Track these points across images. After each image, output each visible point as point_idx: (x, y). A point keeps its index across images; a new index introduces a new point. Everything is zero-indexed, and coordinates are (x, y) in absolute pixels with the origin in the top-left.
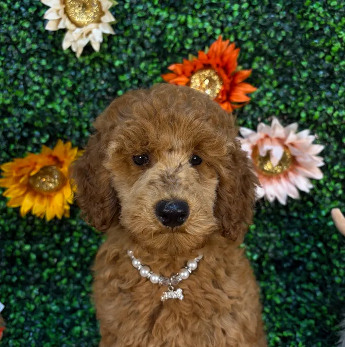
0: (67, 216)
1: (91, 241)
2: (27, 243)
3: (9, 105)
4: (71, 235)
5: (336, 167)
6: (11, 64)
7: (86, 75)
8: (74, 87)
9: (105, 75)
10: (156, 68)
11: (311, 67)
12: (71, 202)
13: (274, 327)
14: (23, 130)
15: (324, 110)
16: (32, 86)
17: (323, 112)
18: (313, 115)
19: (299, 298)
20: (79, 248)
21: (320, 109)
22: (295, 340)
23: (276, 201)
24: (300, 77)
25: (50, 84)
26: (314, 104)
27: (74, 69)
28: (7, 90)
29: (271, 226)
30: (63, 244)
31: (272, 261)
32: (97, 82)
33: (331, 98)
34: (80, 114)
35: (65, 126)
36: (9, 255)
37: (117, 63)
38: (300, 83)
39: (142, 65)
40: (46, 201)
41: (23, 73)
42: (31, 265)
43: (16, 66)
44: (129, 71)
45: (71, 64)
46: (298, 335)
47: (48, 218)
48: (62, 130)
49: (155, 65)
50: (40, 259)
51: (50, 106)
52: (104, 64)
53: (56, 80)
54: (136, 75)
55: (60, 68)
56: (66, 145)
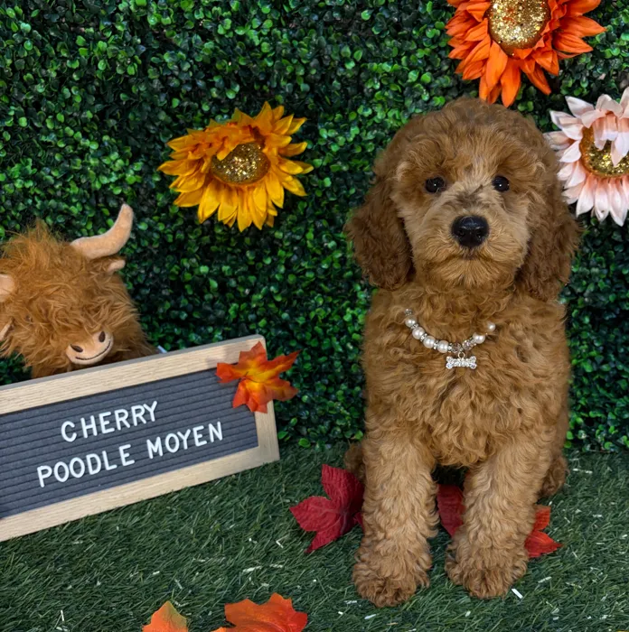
0: (270, 224)
1: (305, 264)
2: (202, 263)
4: (274, 253)
13: (577, 404)
14: (195, 75)
19: (620, 367)
20: (285, 275)
22: (605, 423)
23: (609, 218)
29: (595, 256)
30: (260, 266)
31: (587, 309)
35: (268, 73)
36: (173, 279)
42: (208, 297)
46: (611, 416)
48: (261, 78)
50: (223, 288)
51: (240, 32)
56: (275, 111)
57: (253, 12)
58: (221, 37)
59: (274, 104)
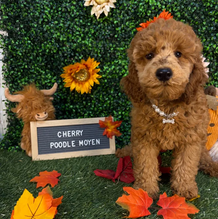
0: (90, 93)
1: (99, 105)
2: (71, 105)
3: (65, 41)
4: (91, 102)
5: (216, 74)
6: (67, 22)
7: (100, 27)
8: (95, 33)
9: (109, 28)
10: (133, 25)
11: (208, 25)
12: (93, 85)
14: (71, 52)
15: (212, 46)
16: (76, 32)
17: (212, 47)
18: (206, 48)
20: (94, 108)
21: (210, 45)
24: (202, 30)
25: (84, 31)
26: (207, 43)
27: (95, 24)
28: (65, 34)
30: (87, 106)
32: (105, 31)
33: (216, 40)
34: (97, 46)
35: (90, 51)
36: (63, 110)
37: (115, 22)
38: (202, 33)
39: (127, 23)
40: (81, 85)
41: (72, 26)
42: (72, 115)
43: (68, 23)
44: (121, 26)
45: (94, 22)
47: (82, 93)
48: (89, 53)
49: (133, 23)
50: (77, 112)
51: (83, 42)
52: (109, 22)
53: (87, 29)
54: (124, 27)
55: (89, 24)
56: (92, 59)
57: (87, 37)
58: (78, 43)
59: (91, 58)
